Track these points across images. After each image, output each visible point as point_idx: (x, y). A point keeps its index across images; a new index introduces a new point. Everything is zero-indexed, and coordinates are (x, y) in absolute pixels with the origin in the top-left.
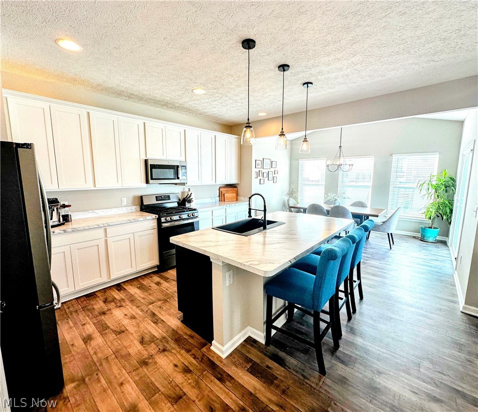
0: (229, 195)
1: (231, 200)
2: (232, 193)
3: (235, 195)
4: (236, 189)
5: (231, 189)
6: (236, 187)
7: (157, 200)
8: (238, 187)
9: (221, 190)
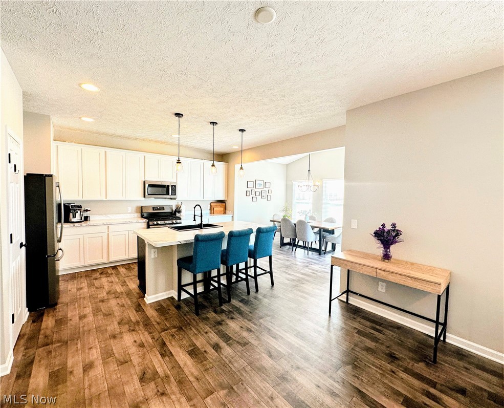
0: (219, 208)
1: (219, 213)
2: (221, 207)
3: (222, 209)
4: (224, 204)
5: (220, 204)
6: (225, 203)
7: (153, 210)
8: (226, 203)
9: (212, 204)
